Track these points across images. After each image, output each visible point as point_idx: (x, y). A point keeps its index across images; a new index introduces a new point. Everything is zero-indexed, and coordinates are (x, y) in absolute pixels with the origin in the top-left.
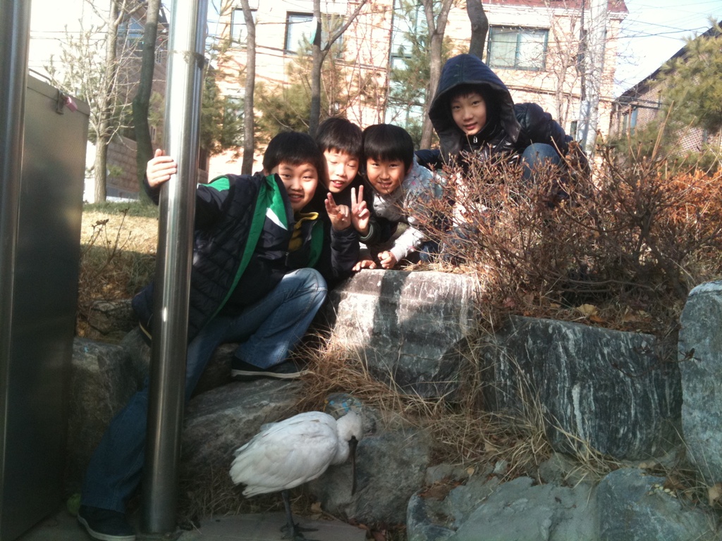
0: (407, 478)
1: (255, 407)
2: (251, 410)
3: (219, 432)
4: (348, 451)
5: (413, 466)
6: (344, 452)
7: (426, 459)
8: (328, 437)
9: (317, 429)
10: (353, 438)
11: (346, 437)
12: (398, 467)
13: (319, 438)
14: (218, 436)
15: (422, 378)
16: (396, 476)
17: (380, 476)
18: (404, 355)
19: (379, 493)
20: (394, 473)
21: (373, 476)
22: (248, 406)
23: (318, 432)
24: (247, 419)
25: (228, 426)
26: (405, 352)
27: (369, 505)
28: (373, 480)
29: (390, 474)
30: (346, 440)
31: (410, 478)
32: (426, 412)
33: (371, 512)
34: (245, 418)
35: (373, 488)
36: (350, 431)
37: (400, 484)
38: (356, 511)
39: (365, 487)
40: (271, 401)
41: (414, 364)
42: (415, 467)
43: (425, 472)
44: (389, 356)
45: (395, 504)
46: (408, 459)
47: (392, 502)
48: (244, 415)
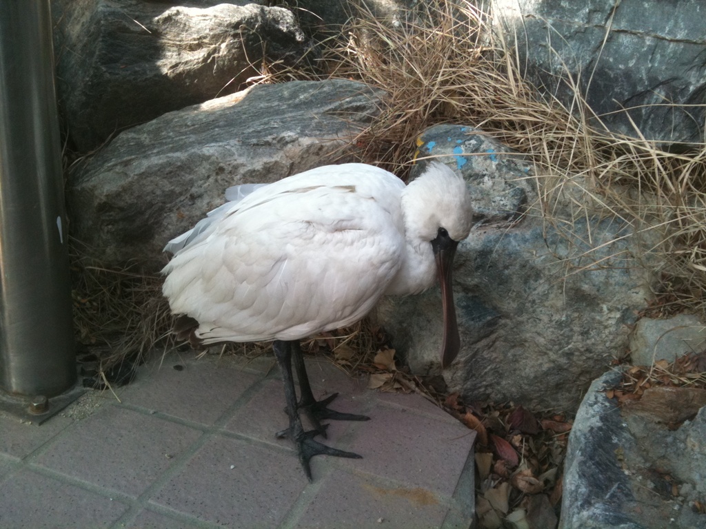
0: (585, 334)
1: (268, 144)
2: (261, 150)
3: (194, 190)
4: (434, 266)
5: (605, 307)
6: (421, 266)
7: (639, 297)
8: (374, 232)
9: (345, 211)
10: (442, 232)
11: (424, 232)
12: (569, 305)
13: (349, 235)
14: (193, 198)
15: (660, 94)
16: (560, 325)
17: (524, 317)
18: (619, 32)
19: (518, 351)
20: (556, 317)
21: (507, 316)
22: (254, 141)
23: (350, 219)
24: (250, 168)
25: (211, 180)
26: (623, 25)
27: (495, 371)
28: (505, 325)
29: (545, 319)
30: (424, 239)
31: (593, 333)
32: (657, 183)
33: (498, 384)
34: (243, 165)
35: (506, 340)
36: (433, 216)
37: (568, 343)
38: (466, 379)
39: (487, 336)
40: (302, 134)
41: (643, 57)
42: (610, 310)
43: (634, 327)
44: (581, 35)
45: (552, 380)
46: (594, 292)
47: (546, 374)
48: (241, 160)
